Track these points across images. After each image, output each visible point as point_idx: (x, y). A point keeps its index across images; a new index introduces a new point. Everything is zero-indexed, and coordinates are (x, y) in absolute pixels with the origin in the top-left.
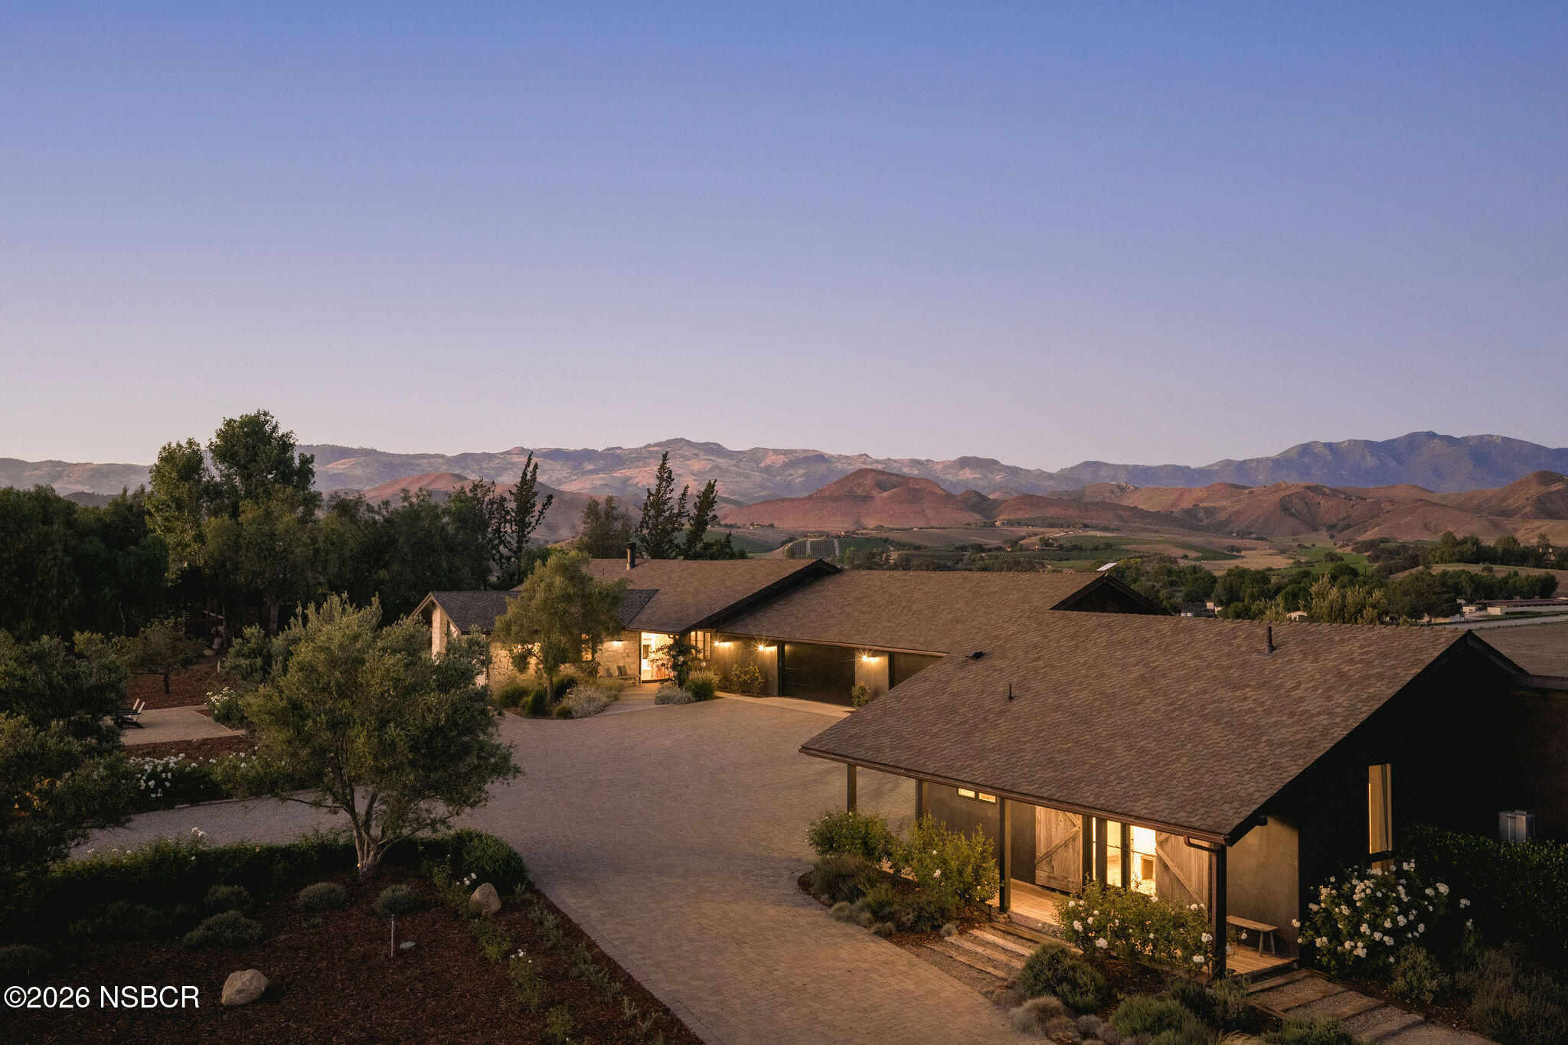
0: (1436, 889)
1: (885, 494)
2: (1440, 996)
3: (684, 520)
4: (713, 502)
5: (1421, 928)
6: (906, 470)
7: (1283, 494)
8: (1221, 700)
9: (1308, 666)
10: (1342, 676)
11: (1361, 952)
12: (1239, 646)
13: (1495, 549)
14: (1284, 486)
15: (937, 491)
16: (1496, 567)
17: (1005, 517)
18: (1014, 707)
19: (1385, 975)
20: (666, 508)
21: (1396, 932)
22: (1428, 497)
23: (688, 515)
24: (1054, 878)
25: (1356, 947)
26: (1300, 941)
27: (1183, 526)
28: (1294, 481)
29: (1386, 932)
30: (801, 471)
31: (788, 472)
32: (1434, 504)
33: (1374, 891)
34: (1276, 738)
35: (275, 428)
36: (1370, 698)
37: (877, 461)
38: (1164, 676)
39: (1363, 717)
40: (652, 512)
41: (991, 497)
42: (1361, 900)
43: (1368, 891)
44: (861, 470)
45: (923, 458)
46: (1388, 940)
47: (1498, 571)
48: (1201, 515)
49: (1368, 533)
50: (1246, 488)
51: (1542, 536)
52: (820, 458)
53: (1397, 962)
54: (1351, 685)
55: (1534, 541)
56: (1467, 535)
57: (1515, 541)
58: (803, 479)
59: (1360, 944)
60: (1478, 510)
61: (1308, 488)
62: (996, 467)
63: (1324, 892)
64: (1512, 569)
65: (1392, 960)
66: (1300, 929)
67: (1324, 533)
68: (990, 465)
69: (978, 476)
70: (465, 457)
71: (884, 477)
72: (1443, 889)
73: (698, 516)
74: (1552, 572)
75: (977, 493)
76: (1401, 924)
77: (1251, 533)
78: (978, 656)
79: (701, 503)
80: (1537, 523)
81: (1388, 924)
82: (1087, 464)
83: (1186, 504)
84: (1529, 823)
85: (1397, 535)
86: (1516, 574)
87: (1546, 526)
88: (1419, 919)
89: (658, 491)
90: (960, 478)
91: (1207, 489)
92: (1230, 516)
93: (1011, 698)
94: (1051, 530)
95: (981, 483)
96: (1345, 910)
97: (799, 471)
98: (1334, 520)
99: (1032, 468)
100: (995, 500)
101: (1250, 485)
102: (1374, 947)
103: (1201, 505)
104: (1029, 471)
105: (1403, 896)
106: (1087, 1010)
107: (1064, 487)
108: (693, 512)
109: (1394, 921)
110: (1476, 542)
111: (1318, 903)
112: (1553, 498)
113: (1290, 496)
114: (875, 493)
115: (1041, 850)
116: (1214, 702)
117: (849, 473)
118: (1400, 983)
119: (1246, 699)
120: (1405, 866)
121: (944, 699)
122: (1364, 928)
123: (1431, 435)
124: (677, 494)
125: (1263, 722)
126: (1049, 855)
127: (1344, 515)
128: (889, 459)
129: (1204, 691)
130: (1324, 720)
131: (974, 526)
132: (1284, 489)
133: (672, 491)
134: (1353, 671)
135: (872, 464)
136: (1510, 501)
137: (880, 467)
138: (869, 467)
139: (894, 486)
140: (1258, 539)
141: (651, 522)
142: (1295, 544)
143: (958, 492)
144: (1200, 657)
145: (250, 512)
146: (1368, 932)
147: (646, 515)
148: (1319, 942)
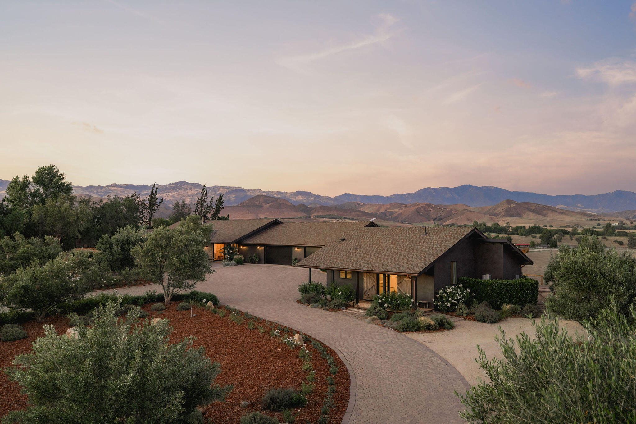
0: (467, 291)
1: (268, 205)
2: (467, 314)
3: (211, 209)
4: (222, 202)
5: (463, 299)
6: (276, 196)
7: (417, 207)
8: (414, 246)
9: (436, 237)
10: (444, 239)
11: (449, 305)
12: (417, 234)
13: (491, 227)
14: (418, 204)
15: (288, 204)
16: (491, 234)
17: (315, 214)
18: (358, 251)
19: (454, 310)
20: (205, 204)
21: (457, 300)
22: (468, 208)
23: (213, 207)
24: (369, 297)
25: (448, 304)
26: (434, 304)
27: (381, 219)
28: (422, 202)
29: (455, 300)
30: (234, 195)
31: (228, 196)
32: (471, 211)
33: (452, 291)
34: (428, 253)
35: (57, 172)
36: (452, 243)
37: (264, 192)
38: (398, 241)
39: (450, 247)
40: (199, 206)
41: (309, 206)
42: (449, 292)
43: (451, 291)
44: (258, 195)
45: (283, 191)
46: (456, 302)
47: (492, 235)
48: (388, 214)
49: (448, 222)
50: (404, 204)
51: (507, 223)
52: (241, 190)
53: (458, 307)
54: (447, 241)
55: (505, 225)
56: (482, 222)
57: (498, 224)
58: (234, 199)
59: (449, 303)
60: (486, 213)
61: (426, 205)
62: (311, 195)
63: (440, 291)
64: (497, 234)
65: (456, 307)
66: (434, 301)
67: (432, 222)
68: (308, 194)
69: (304, 198)
70: (91, 187)
71: (268, 198)
72: (469, 290)
73: (216, 208)
74: (510, 235)
75: (304, 205)
76: (459, 298)
77: (406, 222)
78: (344, 240)
79: (218, 203)
80: (506, 218)
81: (455, 298)
82: (345, 195)
83: (382, 210)
84: (490, 277)
85: (458, 223)
86: (498, 236)
87: (509, 219)
88: (463, 298)
89: (202, 198)
90: (297, 199)
91: (390, 204)
92: (398, 215)
93: (356, 249)
94: (332, 219)
95: (305, 201)
96: (445, 295)
97: (233, 195)
98: (435, 217)
99: (325, 196)
100: (311, 208)
101: (406, 203)
102: (453, 304)
103: (388, 211)
104: (323, 197)
105: (459, 292)
106: (384, 319)
107: (336, 203)
108: (215, 206)
109: (457, 297)
110: (485, 225)
111: (439, 295)
112: (511, 209)
113: (420, 207)
114: (263, 204)
115: (365, 290)
116: (412, 247)
117: (253, 196)
118: (458, 312)
119: (420, 245)
120: (460, 286)
121: (336, 251)
122: (450, 299)
123: (470, 186)
124: (209, 199)
125: (425, 250)
126: (367, 291)
127: (439, 215)
128: (269, 191)
129: (409, 244)
130: (440, 249)
131: (302, 217)
132: (418, 205)
133: (207, 198)
134: (447, 238)
135: (262, 193)
136: (497, 210)
137: (265, 194)
138: (261, 194)
139: (271, 202)
140: (408, 224)
141: (199, 209)
142: (422, 226)
143: (296, 205)
144: (407, 237)
145: (50, 203)
146: (451, 300)
147: (197, 207)
148: (439, 303)
